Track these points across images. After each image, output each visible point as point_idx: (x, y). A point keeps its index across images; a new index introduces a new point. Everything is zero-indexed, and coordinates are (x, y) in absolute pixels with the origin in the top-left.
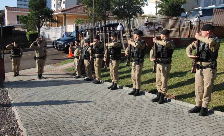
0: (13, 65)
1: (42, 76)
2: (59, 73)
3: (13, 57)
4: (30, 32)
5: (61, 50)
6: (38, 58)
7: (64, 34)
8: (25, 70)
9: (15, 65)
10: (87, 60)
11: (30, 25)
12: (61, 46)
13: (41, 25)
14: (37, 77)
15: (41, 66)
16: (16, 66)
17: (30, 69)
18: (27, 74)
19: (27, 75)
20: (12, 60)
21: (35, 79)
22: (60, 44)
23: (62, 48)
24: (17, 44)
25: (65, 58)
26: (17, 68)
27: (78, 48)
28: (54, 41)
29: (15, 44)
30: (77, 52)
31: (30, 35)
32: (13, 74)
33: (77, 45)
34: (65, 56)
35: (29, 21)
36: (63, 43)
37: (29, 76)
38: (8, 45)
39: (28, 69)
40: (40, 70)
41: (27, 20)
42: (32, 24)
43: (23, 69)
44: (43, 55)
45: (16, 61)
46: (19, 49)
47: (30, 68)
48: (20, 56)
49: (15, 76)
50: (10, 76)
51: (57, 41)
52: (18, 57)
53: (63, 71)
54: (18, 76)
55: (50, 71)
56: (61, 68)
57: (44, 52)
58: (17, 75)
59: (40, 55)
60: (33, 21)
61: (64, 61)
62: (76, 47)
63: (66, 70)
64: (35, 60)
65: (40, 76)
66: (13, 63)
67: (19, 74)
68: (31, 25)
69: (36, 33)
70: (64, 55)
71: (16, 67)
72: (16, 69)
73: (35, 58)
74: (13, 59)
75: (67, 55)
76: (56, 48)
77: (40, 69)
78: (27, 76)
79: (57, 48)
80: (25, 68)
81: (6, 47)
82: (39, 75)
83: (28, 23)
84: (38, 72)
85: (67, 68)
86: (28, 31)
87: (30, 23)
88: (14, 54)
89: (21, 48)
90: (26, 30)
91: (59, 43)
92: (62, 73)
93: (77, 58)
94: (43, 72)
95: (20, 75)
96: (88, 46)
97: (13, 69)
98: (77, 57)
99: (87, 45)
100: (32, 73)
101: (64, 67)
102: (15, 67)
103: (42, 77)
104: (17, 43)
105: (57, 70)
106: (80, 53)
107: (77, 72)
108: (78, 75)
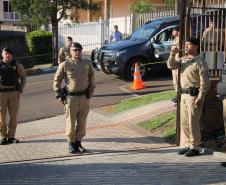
1: (82, 147)
4: (33, 32)
5: (111, 72)
11: (36, 15)
12: (111, 63)
13: (58, 16)
15: (79, 117)
17: (40, 121)
22: (110, 56)
25: (124, 91)
27: (193, 61)
28: (94, 50)
31: (35, 40)
34: (124, 88)
35: (32, 6)
36: (118, 54)
41: (29, 5)
42: (39, 12)
45: (8, 101)
46: (14, 68)
48: (19, 88)
51: (103, 51)
52: (12, 90)
53: (132, 127)
56: (125, 120)
58: (8, 139)
59: (75, 88)
60: (41, 5)
61: (125, 101)
62: (188, 59)
65: (76, 147)
67: (16, 137)
68: (39, 14)
69: (48, 35)
70: (121, 85)
72: (8, 122)
76: (99, 66)
77: (76, 124)
78: (38, 143)
82: (72, 144)
83: (30, 11)
84: (71, 135)
87: (34, 11)
89: (21, 66)
90: (26, 28)
91: (107, 56)
93: (192, 95)
95: (18, 142)
98: (194, 92)
100: (50, 134)
101: (133, 117)
102: (4, 118)
103: (81, 150)
105: (116, 125)
106: (201, 78)
107: (191, 136)
108: (192, 147)
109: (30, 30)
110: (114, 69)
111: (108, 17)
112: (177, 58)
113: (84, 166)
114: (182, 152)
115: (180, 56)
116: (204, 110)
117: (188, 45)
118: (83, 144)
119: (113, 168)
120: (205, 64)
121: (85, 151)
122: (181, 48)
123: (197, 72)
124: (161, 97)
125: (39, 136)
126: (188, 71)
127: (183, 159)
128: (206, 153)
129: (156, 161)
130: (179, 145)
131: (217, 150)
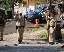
2: (34, 39)
5: (29, 21)
6: (19, 27)
7: (30, 11)
13: (14, 5)
14: (17, 42)
15: (21, 33)
21: (16, 44)
22: (29, 17)
27: (53, 18)
30: (52, 22)
31: (8, 12)
33: (52, 16)
35: (7, 2)
36: (31, 16)
51: (27, 15)
55: (26, 37)
56: (33, 34)
60: (9, 2)
61: (33, 29)
63: (38, 36)
64: (17, 28)
68: (9, 5)
75: (34, 25)
77: (20, 35)
79: (27, 20)
83: (6, 4)
84: (19, 39)
92: (36, 39)
93: (52, 27)
98: (53, 27)
100: (12, 38)
101: (36, 34)
105: (31, 36)
106: (55, 23)
107: (52, 39)
108: (52, 42)
109: (6, 9)
110: (30, 20)
111: (28, 6)
114: (50, 43)
120: (56, 19)
121: (23, 43)
124: (44, 28)
125: (9, 39)
127: (50, 45)
128: (56, 44)
129: (42, 46)
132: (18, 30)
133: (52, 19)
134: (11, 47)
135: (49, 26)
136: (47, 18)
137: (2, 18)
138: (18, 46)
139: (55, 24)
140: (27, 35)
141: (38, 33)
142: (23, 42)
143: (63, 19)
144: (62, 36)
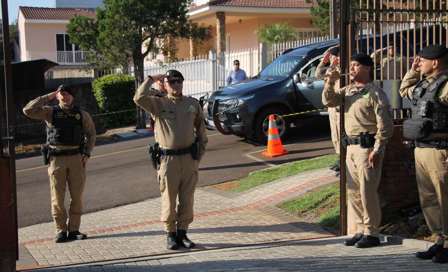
0: (53, 192)
1: (187, 240)
2: (257, 223)
3: (55, 154)
4: (105, 77)
5: (230, 132)
6: (169, 152)
7: (233, 77)
8: (98, 213)
9: (64, 190)
10: (439, 147)
11: (108, 48)
12: (231, 116)
13: (144, 49)
14: (162, 244)
16: (68, 194)
17: (119, 209)
18: (111, 229)
19: (116, 232)
20: (51, 170)
21: (158, 251)
22: (228, 106)
23: (239, 121)
24: (71, 98)
25: (253, 160)
26: (72, 205)
27: (364, 92)
28: (203, 97)
29: (60, 96)
30: (360, 116)
31: (108, 89)
32: (53, 229)
33: (358, 78)
34: (252, 154)
35: (102, 35)
36: (241, 101)
37: (128, 238)
38: (31, 103)
39: (113, 210)
40: (176, 210)
41: (97, 33)
42: (113, 43)
43: (92, 208)
44: (191, 139)
45: (68, 170)
46: (78, 116)
47: (118, 202)
48: (84, 151)
49: (63, 239)
50: (43, 240)
51: (217, 98)
52: (74, 152)
53: (268, 211)
54: (76, 239)
55: (211, 213)
56: (256, 199)
57: (193, 122)
58: (69, 235)
59: (177, 139)
60: (116, 33)
61: (255, 174)
62: (356, 90)
63: (283, 205)
64: (156, 162)
66: (52, 183)
67: (82, 229)
68: (113, 47)
69: (127, 80)
70: (247, 151)
71: (68, 200)
72: (67, 207)
73: (156, 154)
74: (52, 163)
75: (260, 150)
76: (212, 123)
77: (178, 203)
78: (116, 239)
79: (217, 122)
80: (99, 206)
81: (24, 110)
82: (172, 235)
83: (98, 42)
84: (170, 221)
85: (285, 199)
86: (100, 76)
87: (105, 41)
88: (60, 140)
90: (93, 71)
91: (223, 105)
92: (268, 224)
93: (364, 145)
94: (191, 220)
95: (84, 237)
96: (439, 76)
97: (56, 207)
98: (366, 141)
99: (430, 72)
100: (136, 225)
101: (268, 195)
102: (61, 199)
103: (187, 244)
104: (71, 93)
105: (240, 209)
106: (378, 118)
107: (365, 215)
108: (367, 233)
109: (99, 74)
110: (236, 126)
111: (223, 49)
112: (337, 88)
113: (193, 265)
115: (343, 85)
116: (384, 175)
117: (354, 67)
118: (189, 236)
119: (240, 266)
120: (383, 95)
121: (193, 246)
122: (343, 71)
123: (370, 108)
125: (119, 228)
126: (356, 107)
127: (354, 251)
128: (391, 242)
129: (309, 255)
130: (346, 234)
131: (409, 237)
132: (162, 171)
133: (357, 95)
134: (127, 267)
135: (345, 141)
136: (331, 93)
137: (75, 109)
138: (164, 262)
139: (379, 125)
140: (218, 208)
141: (282, 190)
142: (196, 242)
143: (419, 91)
144: (420, 190)
